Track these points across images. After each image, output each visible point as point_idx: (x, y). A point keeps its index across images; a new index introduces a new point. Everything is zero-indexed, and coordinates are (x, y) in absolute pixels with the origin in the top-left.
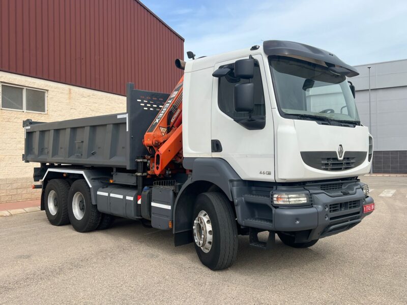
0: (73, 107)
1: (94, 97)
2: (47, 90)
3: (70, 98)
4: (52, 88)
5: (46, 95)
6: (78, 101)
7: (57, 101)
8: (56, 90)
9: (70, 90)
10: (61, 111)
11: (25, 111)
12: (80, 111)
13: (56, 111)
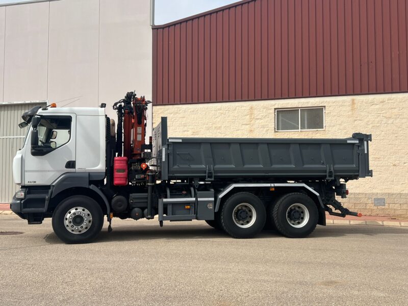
0: (358, 118)
1: (390, 101)
2: (325, 106)
3: (353, 109)
4: (329, 103)
5: (324, 111)
6: (365, 110)
7: (335, 116)
8: (334, 104)
9: (353, 100)
10: (340, 125)
11: (300, 130)
12: (368, 122)
13: (334, 126)
